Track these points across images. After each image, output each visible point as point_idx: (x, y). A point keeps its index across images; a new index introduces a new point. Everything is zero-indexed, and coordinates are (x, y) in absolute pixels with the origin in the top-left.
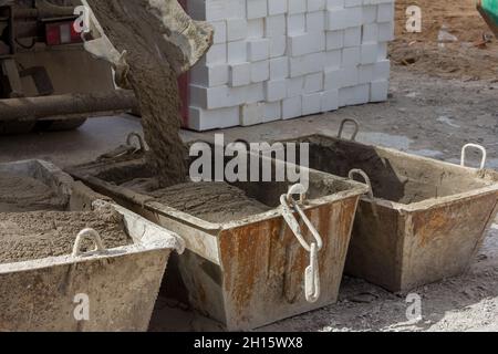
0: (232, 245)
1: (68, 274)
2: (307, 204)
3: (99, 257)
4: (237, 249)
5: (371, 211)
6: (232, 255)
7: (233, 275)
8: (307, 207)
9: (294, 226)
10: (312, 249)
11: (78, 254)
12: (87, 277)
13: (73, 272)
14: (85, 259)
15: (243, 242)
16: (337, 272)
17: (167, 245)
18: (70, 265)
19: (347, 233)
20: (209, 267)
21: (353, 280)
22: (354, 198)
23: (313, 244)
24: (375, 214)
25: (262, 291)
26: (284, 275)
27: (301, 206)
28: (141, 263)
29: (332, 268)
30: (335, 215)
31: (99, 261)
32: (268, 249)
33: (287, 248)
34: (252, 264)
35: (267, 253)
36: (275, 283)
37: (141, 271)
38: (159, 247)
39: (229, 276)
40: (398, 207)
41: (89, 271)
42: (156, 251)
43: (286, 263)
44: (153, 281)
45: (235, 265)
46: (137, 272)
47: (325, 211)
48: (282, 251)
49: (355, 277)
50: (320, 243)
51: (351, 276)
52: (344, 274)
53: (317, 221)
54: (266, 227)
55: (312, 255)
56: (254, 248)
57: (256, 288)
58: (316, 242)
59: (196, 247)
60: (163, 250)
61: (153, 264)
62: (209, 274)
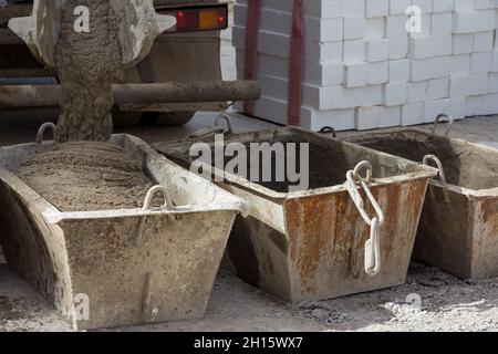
0: (298, 215)
1: (138, 226)
2: (373, 182)
3: (167, 212)
4: (302, 220)
5: (444, 198)
6: (297, 225)
7: (298, 245)
8: (373, 184)
9: (357, 199)
10: (372, 223)
11: (148, 208)
12: (156, 230)
13: (143, 224)
14: (153, 212)
15: (309, 214)
16: (405, 253)
17: (231, 208)
18: (140, 217)
19: (416, 215)
20: (275, 235)
22: (422, 180)
23: (374, 219)
24: (447, 200)
25: (328, 264)
26: (350, 250)
27: (367, 184)
28: (208, 223)
29: (400, 250)
30: (403, 196)
31: (166, 215)
32: (333, 222)
33: (354, 224)
34: (318, 236)
35: (333, 227)
36: (340, 258)
37: (206, 231)
38: (225, 208)
39: (295, 245)
40: (466, 192)
41: (158, 226)
42: (222, 211)
43: (352, 238)
44: (219, 242)
45: (301, 236)
46: (203, 230)
47: (394, 190)
48: (348, 227)
50: (381, 218)
51: (420, 262)
52: (412, 259)
53: (384, 200)
54: (333, 201)
55: (372, 229)
56: (320, 220)
57: (321, 259)
59: (264, 216)
60: (229, 211)
61: (218, 225)
62: (277, 244)
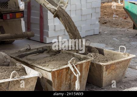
0: (55, 75)
1: (9, 84)
2: (76, 63)
3: (18, 79)
4: (56, 76)
5: (94, 65)
6: (55, 78)
7: (56, 84)
8: (76, 64)
9: (72, 69)
10: (77, 76)
11: (12, 79)
12: (14, 85)
13: (10, 84)
14: (13, 80)
15: (58, 74)
16: (85, 82)
17: (37, 76)
18: (9, 82)
19: (87, 71)
20: (49, 81)
21: (89, 84)
22: (89, 62)
23: (78, 75)
25: (64, 88)
26: (70, 83)
27: (74, 64)
28: (30, 81)
29: (83, 81)
30: (84, 66)
31: (17, 80)
32: (65, 76)
33: (71, 76)
34: (61, 80)
35: (65, 77)
36: (67, 86)
37: (29, 83)
38: (35, 76)
39: (55, 83)
40: (101, 64)
41: (15, 83)
42: (34, 77)
43: (71, 80)
44: (33, 86)
45: (56, 81)
46: (28, 83)
47: (81, 65)
48: (69, 77)
49: (90, 83)
50: (80, 74)
51: (89, 83)
52: (87, 83)
53: (79, 68)
54: (65, 70)
55: (77, 78)
56: (61, 76)
57: (62, 87)
58: (79, 74)
59: (45, 76)
60: (35, 77)
61: (33, 81)
62: (49, 84)
